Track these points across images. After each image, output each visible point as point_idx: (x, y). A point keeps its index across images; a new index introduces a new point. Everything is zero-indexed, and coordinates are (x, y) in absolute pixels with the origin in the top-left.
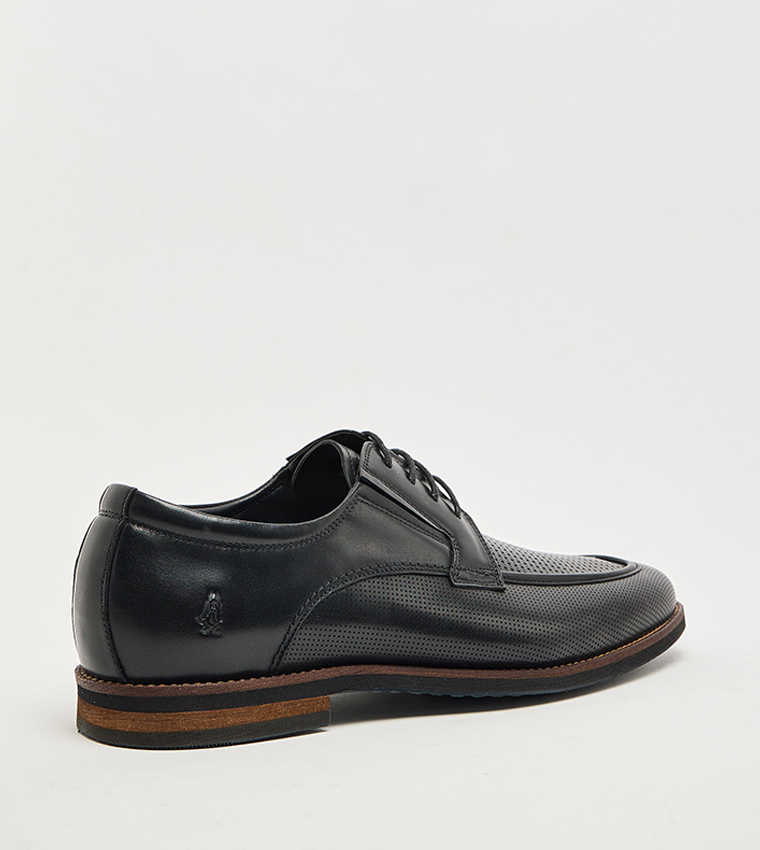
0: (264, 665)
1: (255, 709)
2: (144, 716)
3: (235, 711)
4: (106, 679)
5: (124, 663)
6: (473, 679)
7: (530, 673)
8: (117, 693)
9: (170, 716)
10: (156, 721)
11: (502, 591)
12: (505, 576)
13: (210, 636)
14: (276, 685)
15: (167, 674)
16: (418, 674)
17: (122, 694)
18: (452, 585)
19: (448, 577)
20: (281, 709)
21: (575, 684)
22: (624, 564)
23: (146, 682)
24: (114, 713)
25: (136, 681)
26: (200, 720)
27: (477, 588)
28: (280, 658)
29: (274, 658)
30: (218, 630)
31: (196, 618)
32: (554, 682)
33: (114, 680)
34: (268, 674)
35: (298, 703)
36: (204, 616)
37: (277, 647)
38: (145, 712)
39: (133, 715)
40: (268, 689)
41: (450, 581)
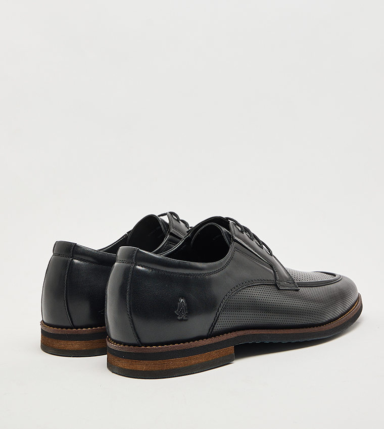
0: (205, 333)
1: (204, 355)
2: (152, 362)
3: (195, 357)
4: (129, 345)
5: (140, 336)
6: (293, 334)
7: (316, 329)
8: (137, 352)
9: (166, 362)
10: (159, 365)
11: (297, 290)
12: (298, 283)
13: (182, 320)
14: (212, 342)
15: (162, 340)
16: (270, 333)
17: (140, 352)
18: (279, 289)
19: (276, 285)
20: (214, 354)
21: (334, 333)
22: (334, 275)
23: (151, 345)
24: (135, 362)
25: (146, 345)
26: (179, 362)
27: (288, 290)
28: (213, 329)
29: (210, 329)
30: (186, 317)
31: (175, 312)
32: (326, 333)
33: (134, 345)
34: (207, 337)
35: (221, 351)
36: (179, 310)
37: (211, 324)
38: (153, 360)
39: (146, 362)
40: (208, 345)
41: (277, 287)
